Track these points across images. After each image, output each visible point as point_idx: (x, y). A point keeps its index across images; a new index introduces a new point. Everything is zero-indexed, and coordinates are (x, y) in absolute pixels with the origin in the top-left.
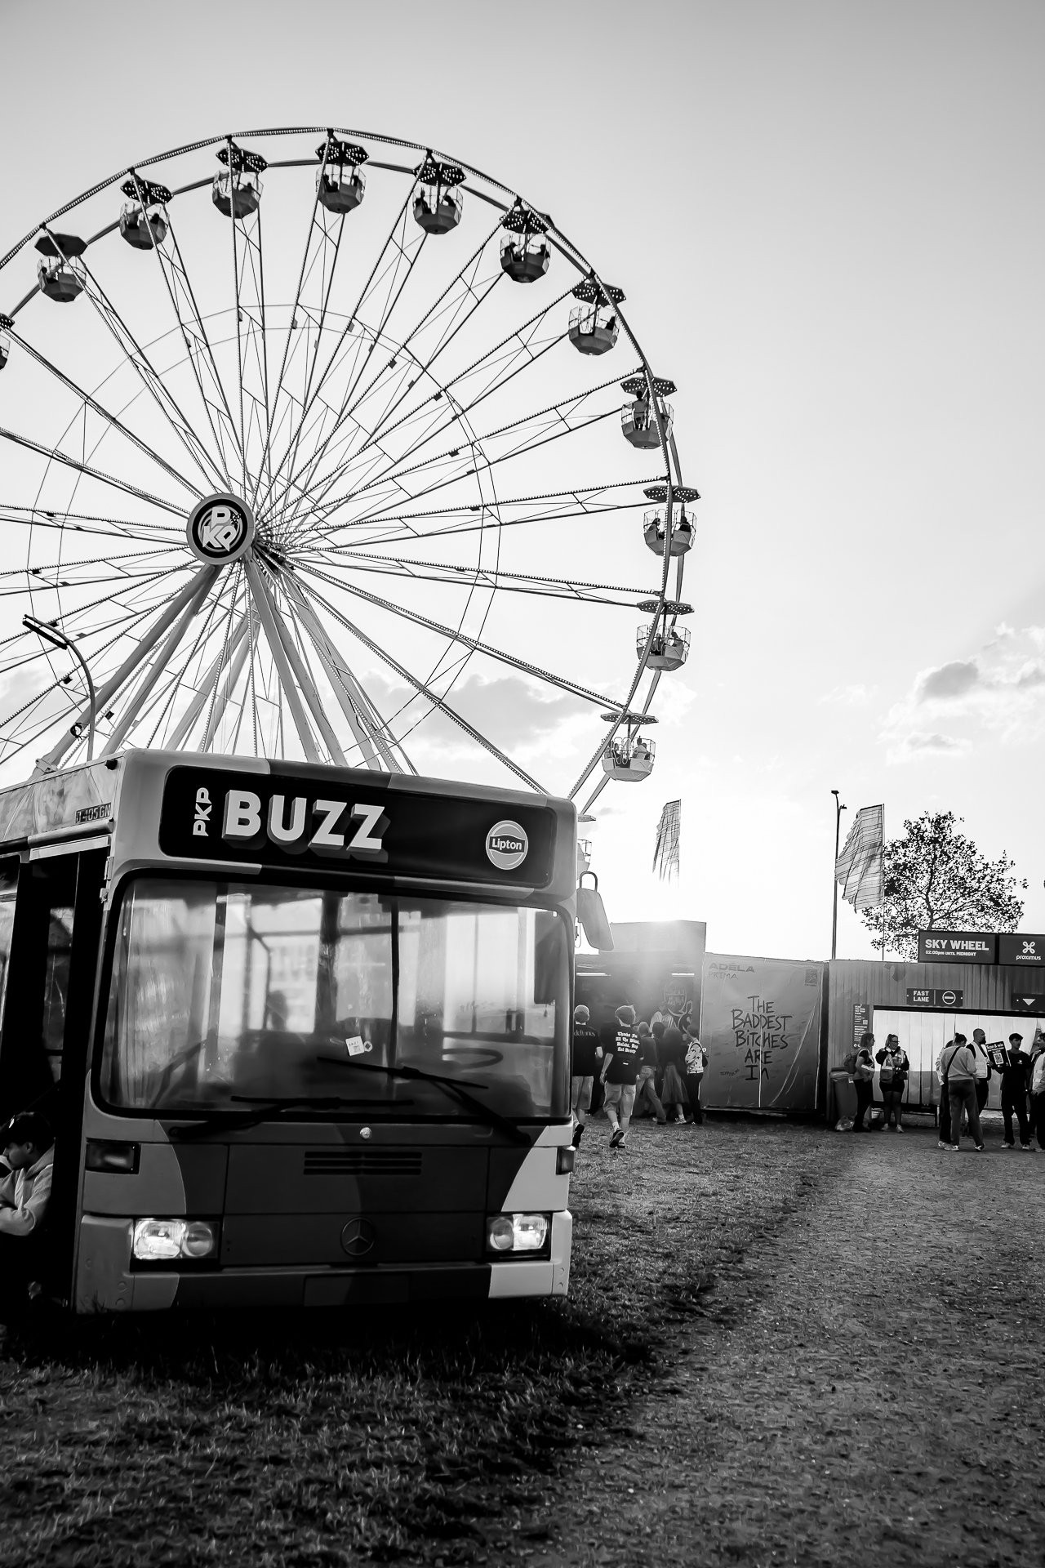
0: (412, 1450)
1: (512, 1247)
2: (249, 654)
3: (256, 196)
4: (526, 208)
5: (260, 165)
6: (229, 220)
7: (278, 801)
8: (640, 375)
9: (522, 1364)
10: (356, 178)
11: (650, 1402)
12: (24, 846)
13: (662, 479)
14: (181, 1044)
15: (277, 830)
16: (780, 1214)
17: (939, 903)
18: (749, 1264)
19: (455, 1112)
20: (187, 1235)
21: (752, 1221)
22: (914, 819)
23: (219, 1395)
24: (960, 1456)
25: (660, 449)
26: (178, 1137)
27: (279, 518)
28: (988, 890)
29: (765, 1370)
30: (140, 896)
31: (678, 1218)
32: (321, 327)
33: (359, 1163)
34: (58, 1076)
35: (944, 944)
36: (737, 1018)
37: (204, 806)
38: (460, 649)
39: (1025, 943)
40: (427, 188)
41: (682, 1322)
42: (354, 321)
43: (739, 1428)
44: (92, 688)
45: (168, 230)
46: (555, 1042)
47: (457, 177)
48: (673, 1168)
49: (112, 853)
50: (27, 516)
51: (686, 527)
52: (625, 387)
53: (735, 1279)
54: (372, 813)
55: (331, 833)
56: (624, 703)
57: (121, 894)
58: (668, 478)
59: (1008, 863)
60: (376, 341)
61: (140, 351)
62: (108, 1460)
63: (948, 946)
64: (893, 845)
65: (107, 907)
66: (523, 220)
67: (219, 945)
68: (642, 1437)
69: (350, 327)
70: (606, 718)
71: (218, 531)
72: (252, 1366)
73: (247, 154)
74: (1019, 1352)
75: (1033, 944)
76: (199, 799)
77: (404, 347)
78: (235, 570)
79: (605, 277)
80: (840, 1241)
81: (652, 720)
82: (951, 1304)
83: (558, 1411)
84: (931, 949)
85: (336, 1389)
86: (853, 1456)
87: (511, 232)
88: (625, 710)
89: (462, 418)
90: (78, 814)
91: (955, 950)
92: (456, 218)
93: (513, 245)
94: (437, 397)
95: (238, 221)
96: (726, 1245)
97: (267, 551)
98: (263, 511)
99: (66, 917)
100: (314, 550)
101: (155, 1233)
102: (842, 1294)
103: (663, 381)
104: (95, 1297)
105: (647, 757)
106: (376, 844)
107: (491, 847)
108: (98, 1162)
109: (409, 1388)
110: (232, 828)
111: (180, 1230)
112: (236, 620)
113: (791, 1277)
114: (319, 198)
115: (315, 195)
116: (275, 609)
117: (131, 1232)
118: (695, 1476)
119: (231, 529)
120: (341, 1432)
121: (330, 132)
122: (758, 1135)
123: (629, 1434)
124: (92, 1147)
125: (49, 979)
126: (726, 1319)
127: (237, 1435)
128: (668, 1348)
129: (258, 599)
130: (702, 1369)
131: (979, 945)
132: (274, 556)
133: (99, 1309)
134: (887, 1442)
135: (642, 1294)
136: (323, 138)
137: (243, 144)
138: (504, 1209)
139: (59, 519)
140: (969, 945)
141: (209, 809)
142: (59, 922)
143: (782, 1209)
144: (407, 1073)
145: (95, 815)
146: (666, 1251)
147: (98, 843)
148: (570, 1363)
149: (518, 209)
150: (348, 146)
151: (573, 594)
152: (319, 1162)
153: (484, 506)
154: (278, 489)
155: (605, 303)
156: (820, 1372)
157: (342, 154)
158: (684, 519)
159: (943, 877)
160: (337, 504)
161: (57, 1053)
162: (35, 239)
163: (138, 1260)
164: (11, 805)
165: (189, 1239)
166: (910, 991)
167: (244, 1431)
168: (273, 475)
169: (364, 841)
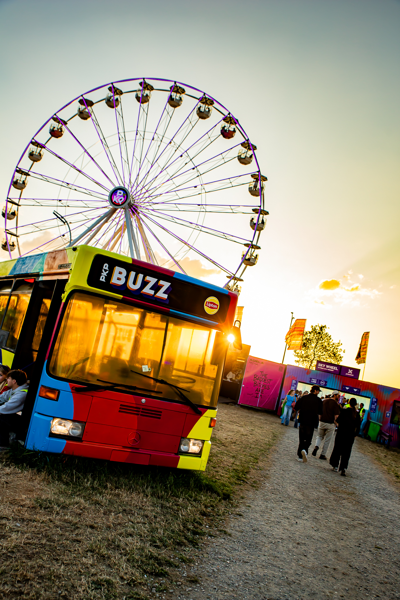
0: (145, 529)
1: (188, 451)
2: (121, 237)
3: (149, 98)
4: (231, 116)
5: (152, 89)
6: (139, 104)
7: (133, 274)
8: (257, 173)
9: (187, 496)
10: (181, 98)
11: (232, 519)
12: (38, 275)
13: (258, 206)
14: (82, 356)
15: (130, 285)
16: (268, 447)
17: (317, 352)
18: (261, 464)
19: (177, 399)
20: (72, 427)
21: (259, 447)
22: (314, 326)
23: (74, 491)
24: (347, 562)
25: (260, 197)
26: (76, 391)
27: (138, 197)
28: (333, 351)
29: (271, 510)
30: (76, 299)
31: (235, 442)
32: (161, 141)
33: (139, 411)
34: (35, 360)
35: (324, 366)
36: (255, 377)
37: (106, 271)
38: (186, 247)
39: (349, 370)
40: (202, 105)
41: (240, 485)
42: (172, 141)
43: (265, 536)
44: (71, 240)
45: (120, 104)
46: (216, 380)
47: (212, 103)
48: (232, 423)
49: (69, 281)
50: (61, 183)
51: (263, 222)
52: (252, 176)
53: (256, 469)
54: (166, 285)
55: (150, 289)
56: (234, 274)
57: (70, 297)
58: (260, 207)
59: (340, 344)
60: (177, 148)
61: (104, 139)
62: (27, 516)
63: (325, 367)
64: (306, 332)
65: (64, 301)
66: (230, 119)
67: (102, 322)
68: (230, 535)
69: (170, 143)
70: (228, 277)
71: (118, 199)
72: (88, 480)
73: (148, 85)
74: (357, 516)
75: (352, 371)
76: (104, 268)
77: (186, 151)
78: (121, 211)
79: (252, 142)
80: (289, 460)
81: (242, 280)
82: (330, 491)
83: (199, 519)
84: (320, 367)
85: (118, 495)
86: (308, 556)
87: (225, 123)
88: (234, 276)
89: (200, 176)
90: (59, 266)
91: (327, 368)
92: (209, 115)
93: (225, 126)
94: (193, 169)
95: (142, 104)
96: (252, 455)
97: (132, 207)
98: (133, 194)
99: (48, 302)
100: (147, 209)
101: (60, 424)
102: (293, 481)
103: (264, 176)
104: (34, 444)
105: (238, 292)
106: (165, 296)
107: (206, 305)
108: (44, 395)
109: (145, 500)
110: (114, 281)
111: (69, 425)
112: (119, 226)
113: (274, 471)
114: (168, 102)
115: (167, 101)
116: (132, 225)
117: (51, 422)
118: (252, 558)
119: (123, 198)
120: (118, 517)
121: (175, 82)
122: (257, 415)
123: (225, 533)
124: (42, 388)
125: (38, 324)
126: (255, 486)
127: (79, 511)
128: (236, 495)
129: (127, 221)
130: (249, 506)
131: (336, 368)
132: (134, 209)
133: (35, 449)
134: (319, 551)
135: (226, 471)
136: (173, 84)
137: (148, 81)
138: (188, 437)
139: (70, 186)
140: (332, 367)
141: (107, 272)
142: (45, 304)
143: (269, 444)
144: (162, 382)
145: (65, 267)
146: (233, 455)
147: (64, 277)
148: (204, 498)
149: (229, 116)
150: (180, 88)
151: (224, 237)
152: (124, 409)
153: (202, 205)
154: (139, 188)
155: (250, 149)
156: (291, 514)
157: (178, 90)
158: (263, 220)
159: (320, 345)
160: (157, 196)
161: (36, 351)
162: (79, 99)
163: (52, 433)
164: (36, 260)
165: (73, 429)
166: (311, 379)
167: (81, 510)
168: (138, 184)
169: (161, 294)
